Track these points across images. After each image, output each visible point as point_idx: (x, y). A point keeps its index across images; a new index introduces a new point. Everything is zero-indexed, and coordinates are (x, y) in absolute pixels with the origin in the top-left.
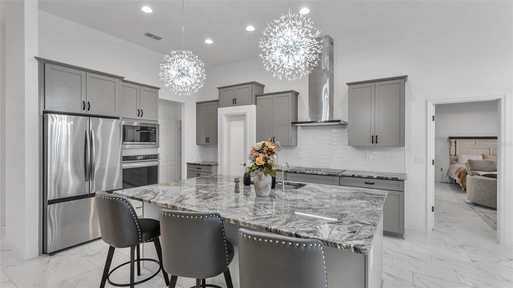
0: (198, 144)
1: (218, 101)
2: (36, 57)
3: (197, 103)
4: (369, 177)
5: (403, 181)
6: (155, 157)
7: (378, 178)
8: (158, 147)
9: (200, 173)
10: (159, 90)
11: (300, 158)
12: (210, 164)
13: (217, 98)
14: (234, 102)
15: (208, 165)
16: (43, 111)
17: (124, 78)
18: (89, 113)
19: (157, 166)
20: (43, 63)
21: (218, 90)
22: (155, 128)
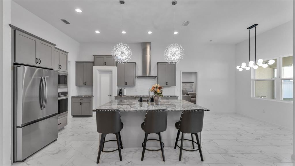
0: (76, 85)
1: (93, 62)
2: (10, 25)
3: (76, 62)
4: (168, 97)
5: (177, 97)
6: (66, 93)
7: (170, 97)
8: (68, 87)
9: (82, 102)
10: (68, 54)
11: (137, 91)
12: (90, 96)
13: (93, 61)
14: (105, 64)
15: (89, 97)
16: (14, 63)
17: (56, 45)
18: (39, 66)
19: (67, 99)
20: (15, 30)
21: (93, 57)
22: (66, 76)
